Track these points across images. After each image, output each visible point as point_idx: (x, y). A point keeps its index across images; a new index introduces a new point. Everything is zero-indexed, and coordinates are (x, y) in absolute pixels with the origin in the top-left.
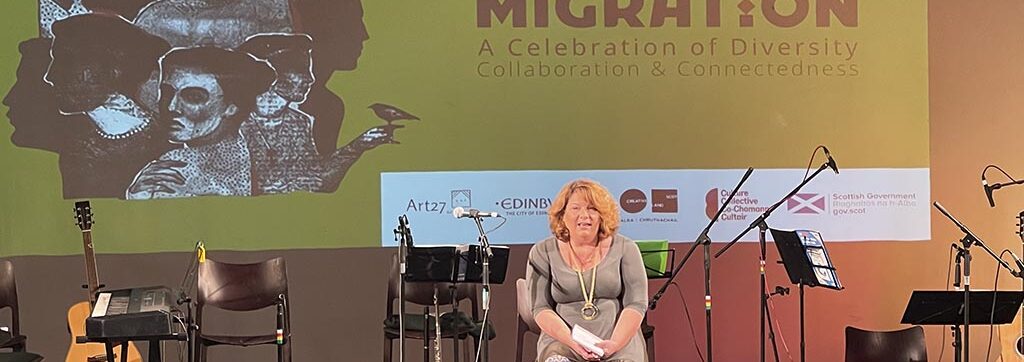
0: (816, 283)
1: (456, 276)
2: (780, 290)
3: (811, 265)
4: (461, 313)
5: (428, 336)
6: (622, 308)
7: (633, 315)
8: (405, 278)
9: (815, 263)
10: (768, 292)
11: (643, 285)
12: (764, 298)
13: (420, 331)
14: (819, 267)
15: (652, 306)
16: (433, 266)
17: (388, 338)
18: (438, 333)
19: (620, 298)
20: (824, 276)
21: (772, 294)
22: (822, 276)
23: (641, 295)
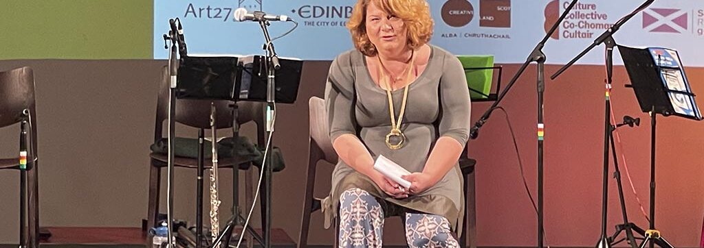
0: (671, 111)
1: (237, 93)
2: (629, 121)
3: (666, 91)
4: (243, 138)
5: (202, 165)
6: (437, 136)
7: (451, 146)
8: (177, 93)
9: (671, 87)
10: (614, 123)
11: (464, 110)
12: (609, 129)
13: (194, 158)
14: (676, 92)
15: (474, 135)
16: (210, 81)
17: (155, 166)
18: (215, 161)
19: (436, 124)
20: (680, 104)
21: (618, 126)
22: (679, 104)
23: (462, 121)
